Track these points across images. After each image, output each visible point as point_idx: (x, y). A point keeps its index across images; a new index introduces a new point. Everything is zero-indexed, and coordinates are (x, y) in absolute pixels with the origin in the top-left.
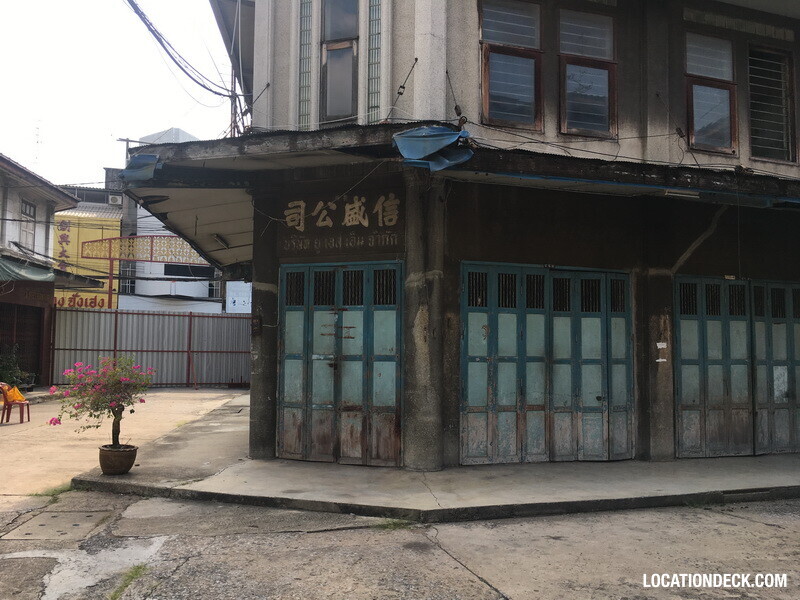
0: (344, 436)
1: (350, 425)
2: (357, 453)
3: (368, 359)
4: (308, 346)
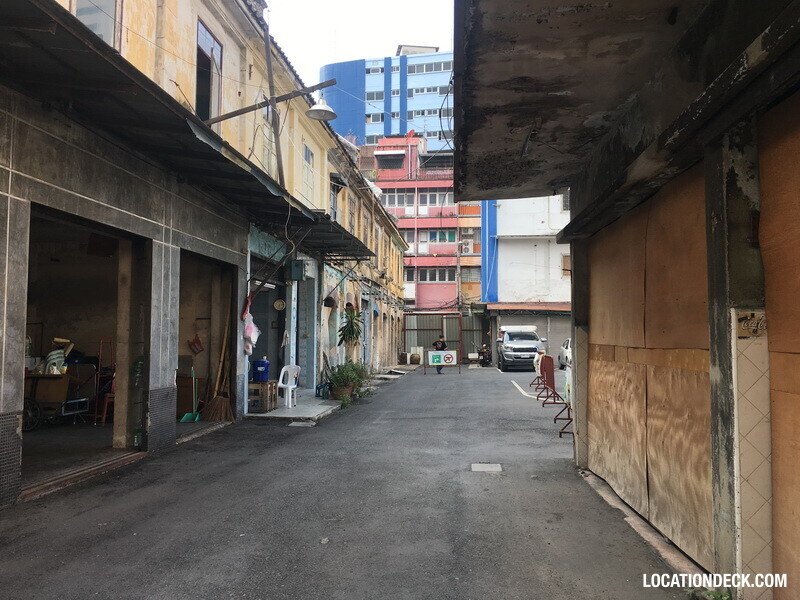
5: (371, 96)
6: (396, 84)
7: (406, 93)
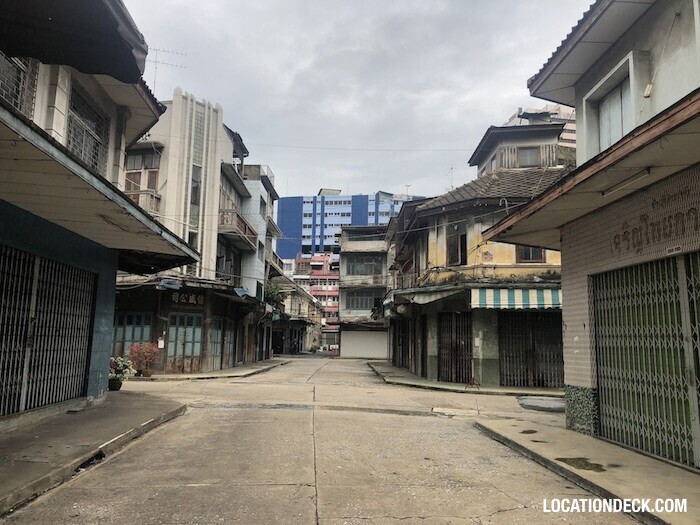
0: (185, 365)
1: (187, 362)
2: (189, 370)
3: (193, 342)
4: (176, 338)
5: (306, 215)
6: (319, 210)
7: (324, 215)
